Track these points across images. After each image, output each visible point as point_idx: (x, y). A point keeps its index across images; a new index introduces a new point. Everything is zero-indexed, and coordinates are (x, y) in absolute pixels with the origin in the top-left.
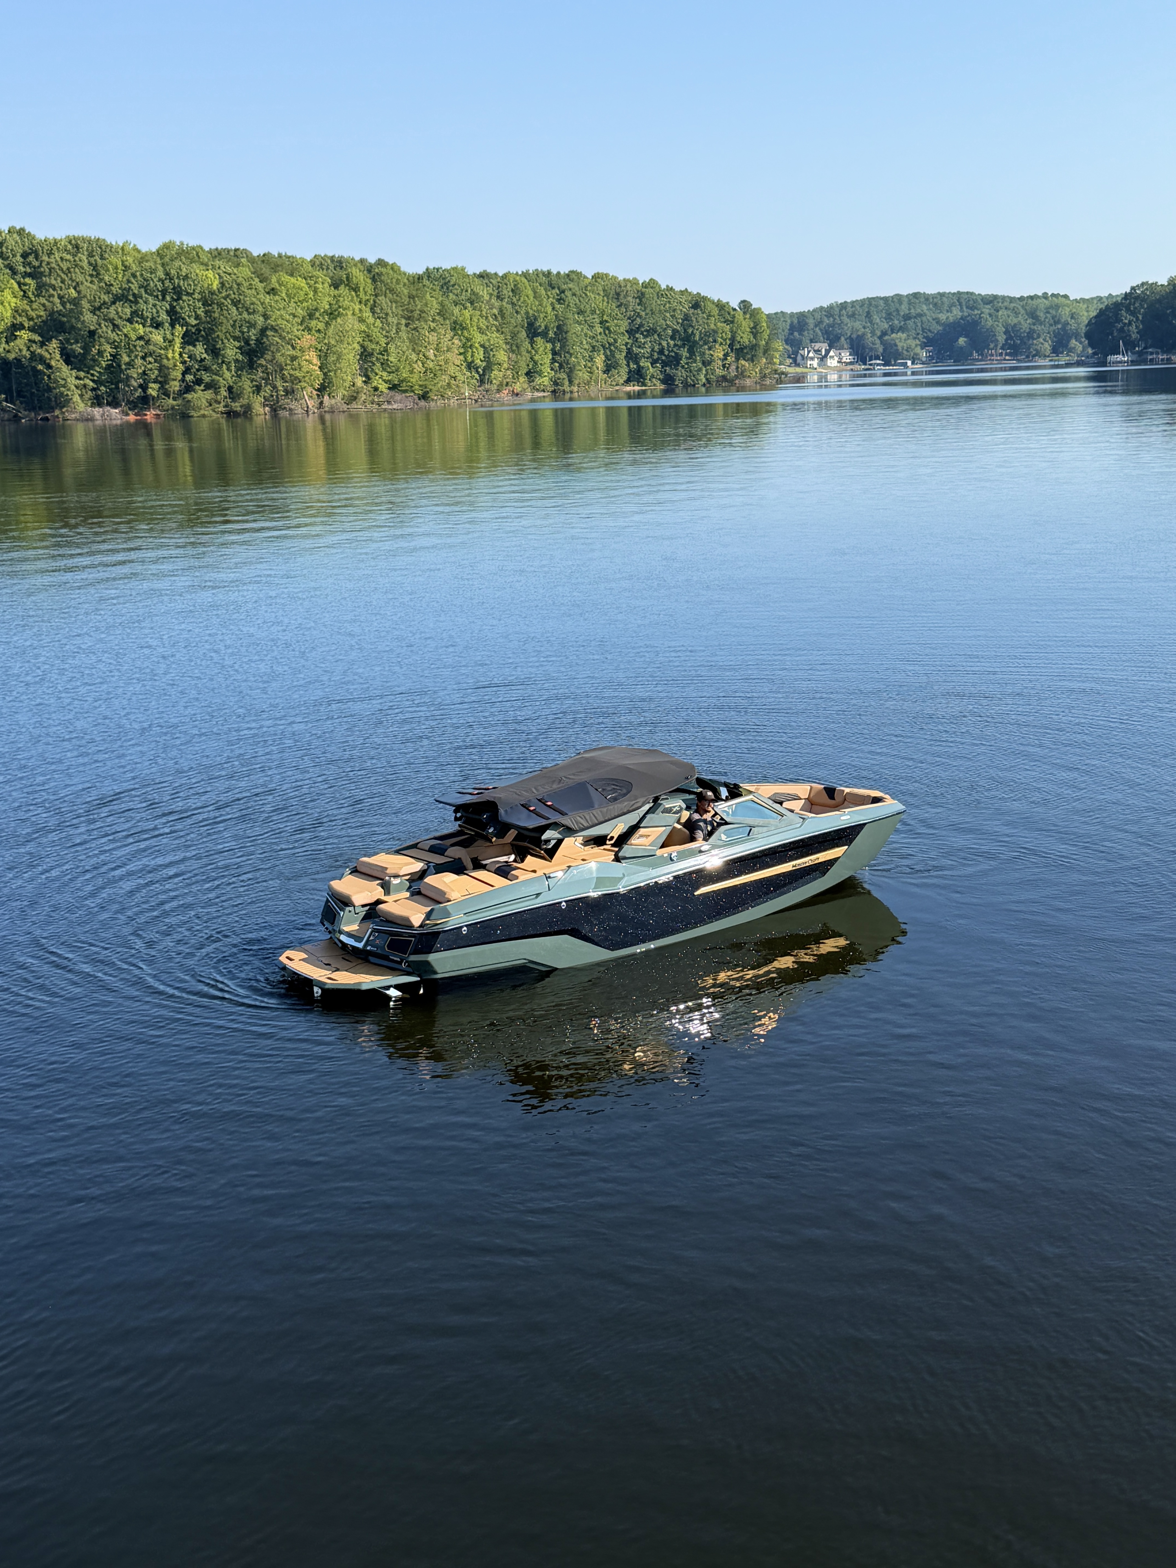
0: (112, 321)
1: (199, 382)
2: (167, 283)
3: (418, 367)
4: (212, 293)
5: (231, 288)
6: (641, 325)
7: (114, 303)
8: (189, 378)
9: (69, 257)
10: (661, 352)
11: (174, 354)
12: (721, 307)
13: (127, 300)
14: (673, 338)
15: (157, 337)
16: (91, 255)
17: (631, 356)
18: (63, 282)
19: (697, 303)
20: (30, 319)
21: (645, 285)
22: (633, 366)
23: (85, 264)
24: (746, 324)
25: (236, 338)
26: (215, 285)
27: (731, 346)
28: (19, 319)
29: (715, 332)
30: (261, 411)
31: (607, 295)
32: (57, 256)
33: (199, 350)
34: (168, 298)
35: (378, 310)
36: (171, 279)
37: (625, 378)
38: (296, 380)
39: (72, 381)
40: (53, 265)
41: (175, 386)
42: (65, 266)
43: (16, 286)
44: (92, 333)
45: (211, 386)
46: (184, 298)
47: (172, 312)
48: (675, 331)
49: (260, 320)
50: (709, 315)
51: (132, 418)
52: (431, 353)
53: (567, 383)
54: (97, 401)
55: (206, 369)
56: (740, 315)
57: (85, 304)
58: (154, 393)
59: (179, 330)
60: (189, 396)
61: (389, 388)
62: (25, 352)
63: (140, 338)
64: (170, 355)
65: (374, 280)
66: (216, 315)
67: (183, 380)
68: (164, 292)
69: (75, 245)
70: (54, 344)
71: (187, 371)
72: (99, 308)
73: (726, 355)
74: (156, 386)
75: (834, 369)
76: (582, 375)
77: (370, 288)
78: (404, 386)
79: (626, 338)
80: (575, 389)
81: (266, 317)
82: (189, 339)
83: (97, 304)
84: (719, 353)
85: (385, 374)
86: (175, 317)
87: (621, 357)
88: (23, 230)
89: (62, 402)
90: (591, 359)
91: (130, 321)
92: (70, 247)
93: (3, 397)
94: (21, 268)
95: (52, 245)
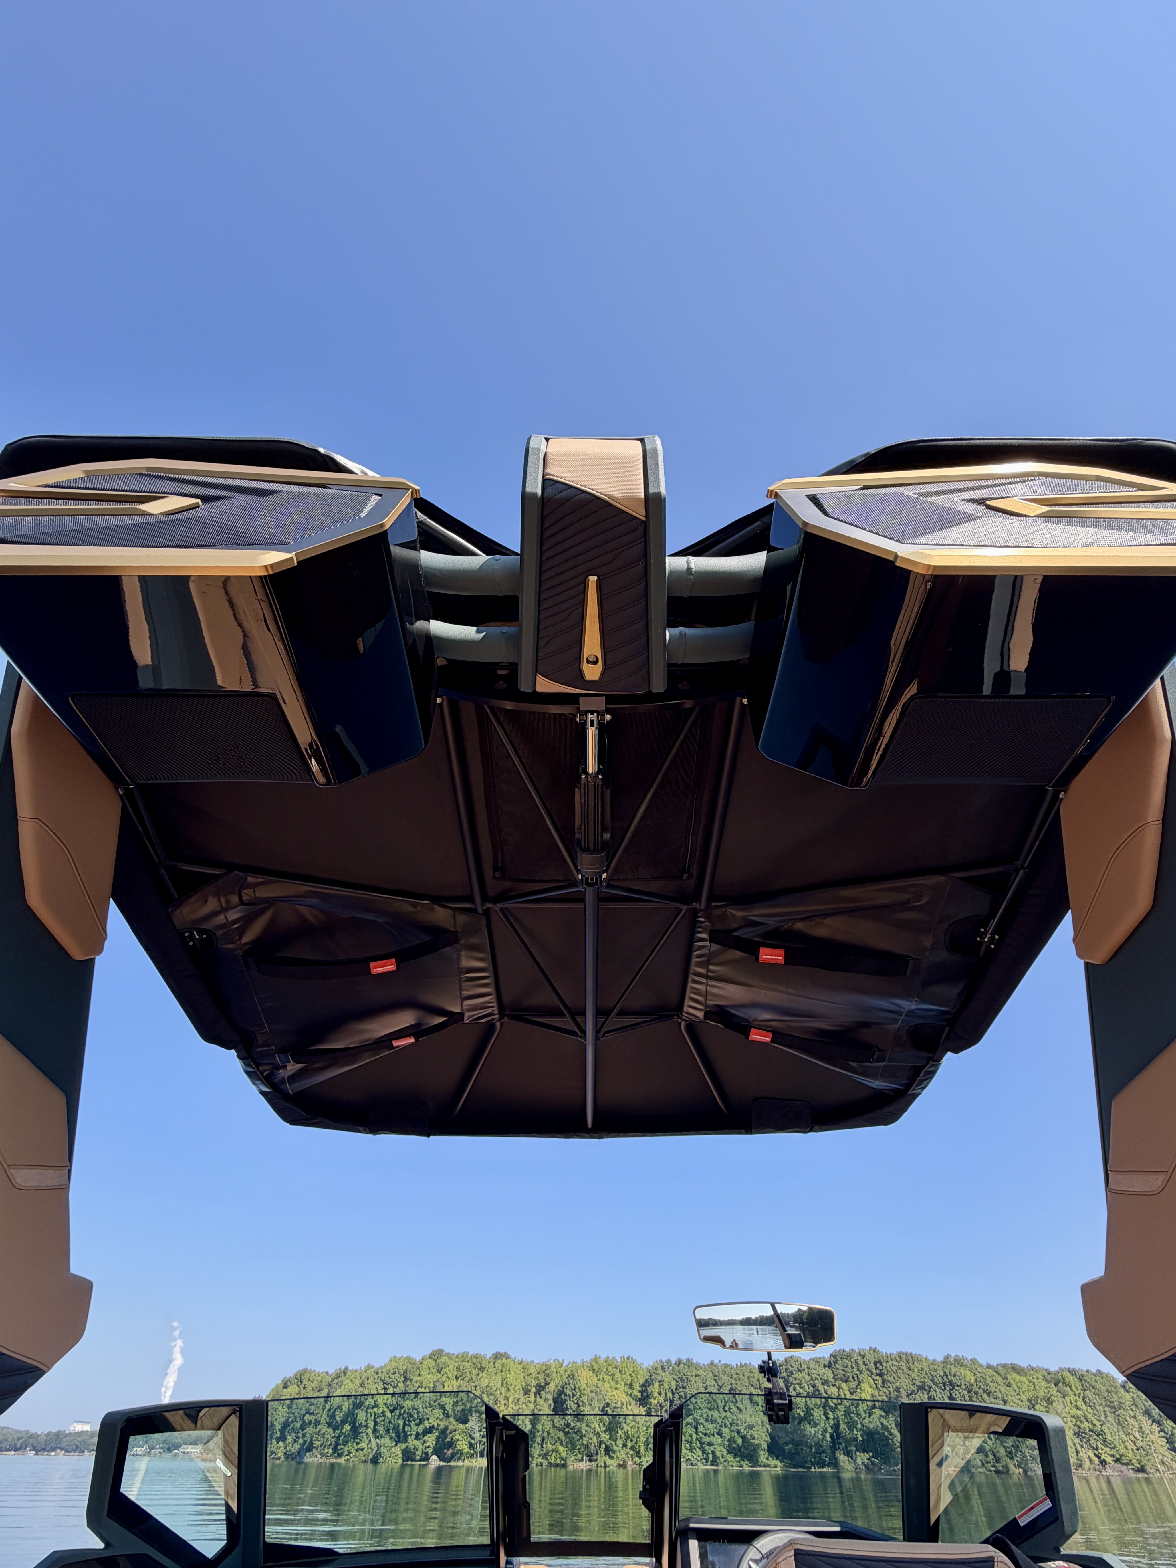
2: (945, 1379)
3: (1130, 1445)
4: (972, 1385)
5: (980, 1381)
9: (896, 1364)
13: (925, 1390)
16: (908, 1362)
18: (894, 1378)
20: (879, 1402)
23: (904, 1368)
26: (973, 1381)
28: (873, 1402)
32: (890, 1363)
34: (947, 1388)
35: (1087, 1400)
36: (947, 1376)
40: (888, 1368)
42: (894, 1369)
43: (872, 1381)
46: (956, 1388)
52: (1137, 1434)
61: (1114, 1461)
65: (1080, 1380)
69: (900, 1356)
77: (1078, 1384)
78: (1124, 1460)
83: (909, 1392)
85: (1108, 1449)
88: (876, 1348)
92: (898, 1358)
93: (871, 1454)
94: (874, 1371)
95: (889, 1357)
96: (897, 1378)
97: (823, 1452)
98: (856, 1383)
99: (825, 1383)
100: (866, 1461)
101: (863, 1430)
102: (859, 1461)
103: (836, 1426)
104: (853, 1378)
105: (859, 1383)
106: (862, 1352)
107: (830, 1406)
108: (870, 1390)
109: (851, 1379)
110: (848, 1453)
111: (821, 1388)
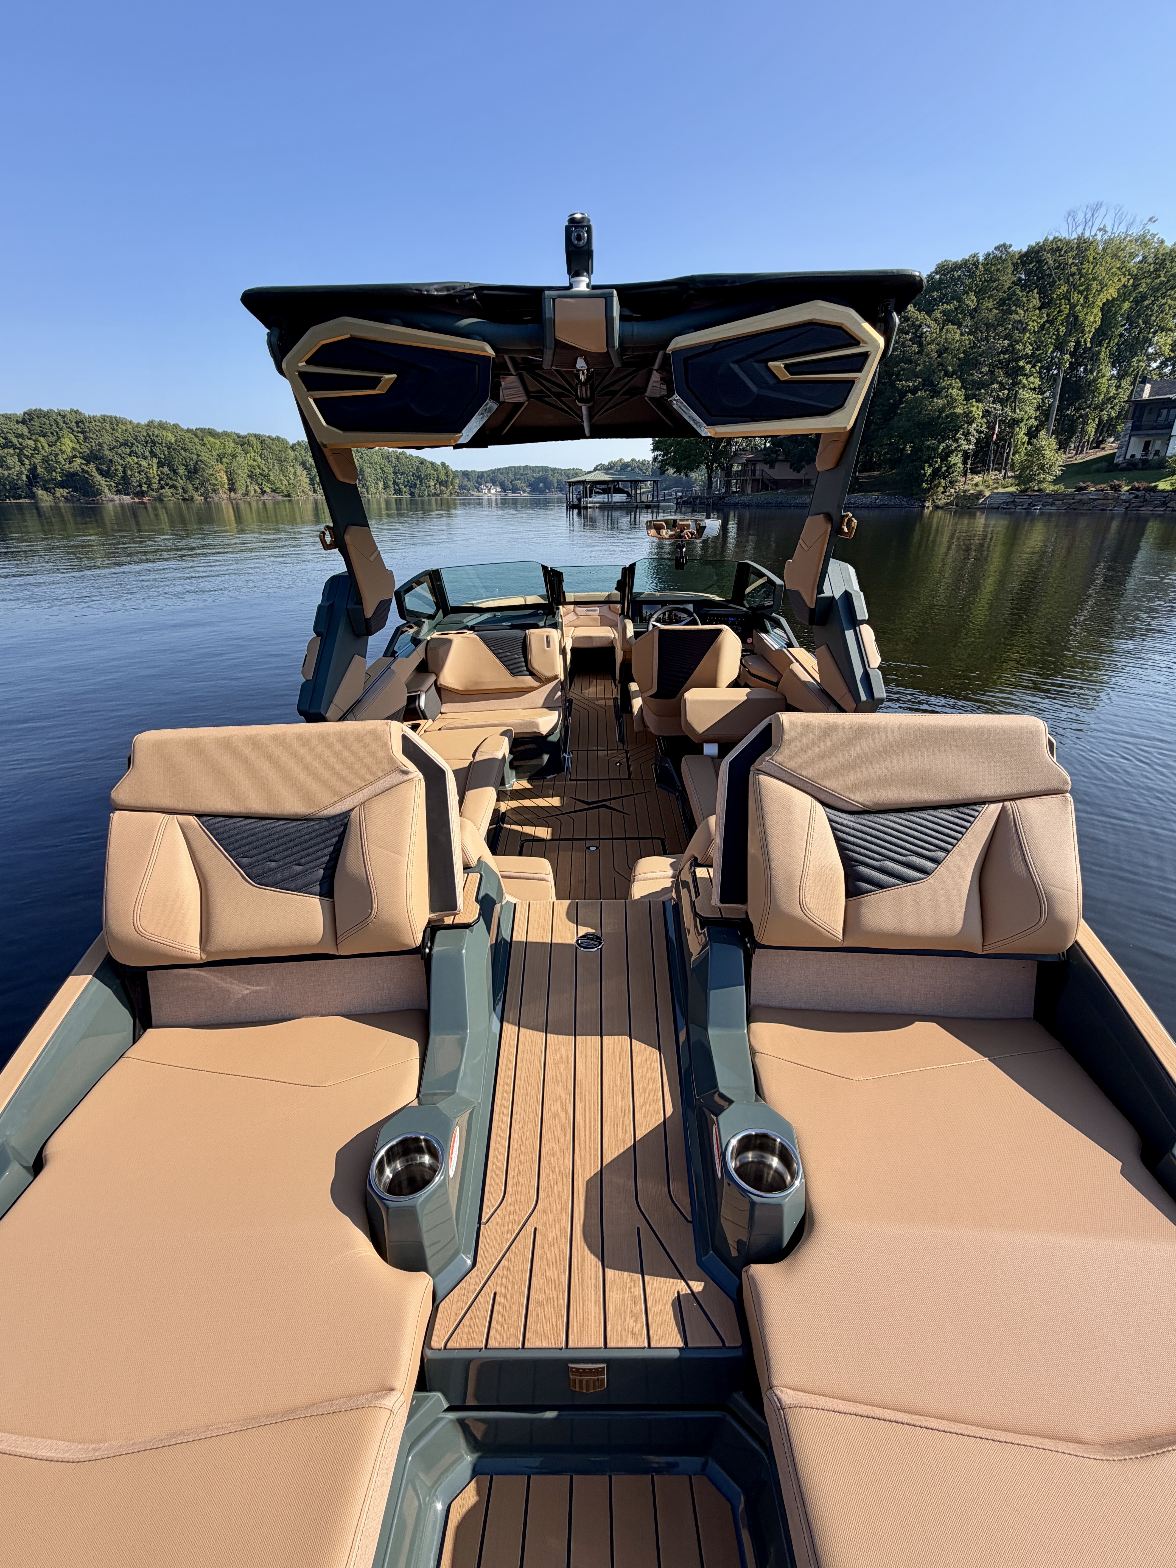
0: (120, 455)
1: (167, 485)
2: (148, 438)
3: (285, 482)
4: (172, 444)
5: (180, 441)
6: (399, 470)
7: (120, 446)
8: (162, 482)
9: (100, 424)
10: (408, 482)
11: (154, 471)
12: (432, 464)
13: (128, 446)
14: (413, 476)
15: (144, 463)
16: (111, 424)
17: (395, 483)
18: (97, 436)
19: (422, 462)
20: (80, 453)
21: (400, 454)
22: (397, 487)
23: (108, 428)
24: (443, 472)
25: (183, 465)
26: (173, 441)
27: (437, 480)
28: (74, 453)
29: (430, 474)
30: (199, 499)
31: (383, 457)
32: (94, 424)
33: (166, 469)
34: (149, 445)
35: (263, 456)
36: (149, 437)
37: (393, 492)
38: (214, 485)
39: (103, 483)
40: (91, 428)
41: (155, 486)
42: (97, 428)
43: (73, 437)
44: (111, 461)
45: (173, 487)
46: (157, 445)
47: (151, 452)
48: (413, 473)
49: (195, 457)
50: (427, 467)
51: (137, 500)
52: (291, 477)
53: (366, 493)
54: (118, 492)
55: (171, 479)
56: (440, 468)
57: (106, 447)
58: (145, 489)
59: (155, 460)
60: (161, 491)
61: (271, 491)
62: (79, 468)
63: (137, 463)
64: (151, 471)
66: (172, 454)
67: (159, 483)
68: (146, 442)
69: (104, 419)
70: (92, 465)
71: (161, 479)
72: (114, 448)
73: (435, 484)
74: (146, 486)
75: (494, 494)
76: (373, 490)
78: (278, 491)
79: (392, 475)
80: (370, 496)
81: (199, 456)
82: (160, 464)
83: (112, 447)
84: (432, 483)
85: (269, 485)
86: (153, 454)
87: (391, 484)
88: (77, 410)
89: (99, 493)
90: (377, 483)
91: (130, 455)
92: (101, 420)
93: (71, 489)
94: (76, 429)
95: (92, 419)
96: (99, 436)
97: (18, 488)
98: (55, 438)
99: (18, 436)
100: (65, 494)
101: (63, 473)
102: (58, 494)
103: (33, 470)
104: (52, 433)
105: (59, 438)
106: (62, 413)
107: (25, 455)
108: (71, 444)
109: (49, 434)
110: (46, 489)
111: (15, 440)
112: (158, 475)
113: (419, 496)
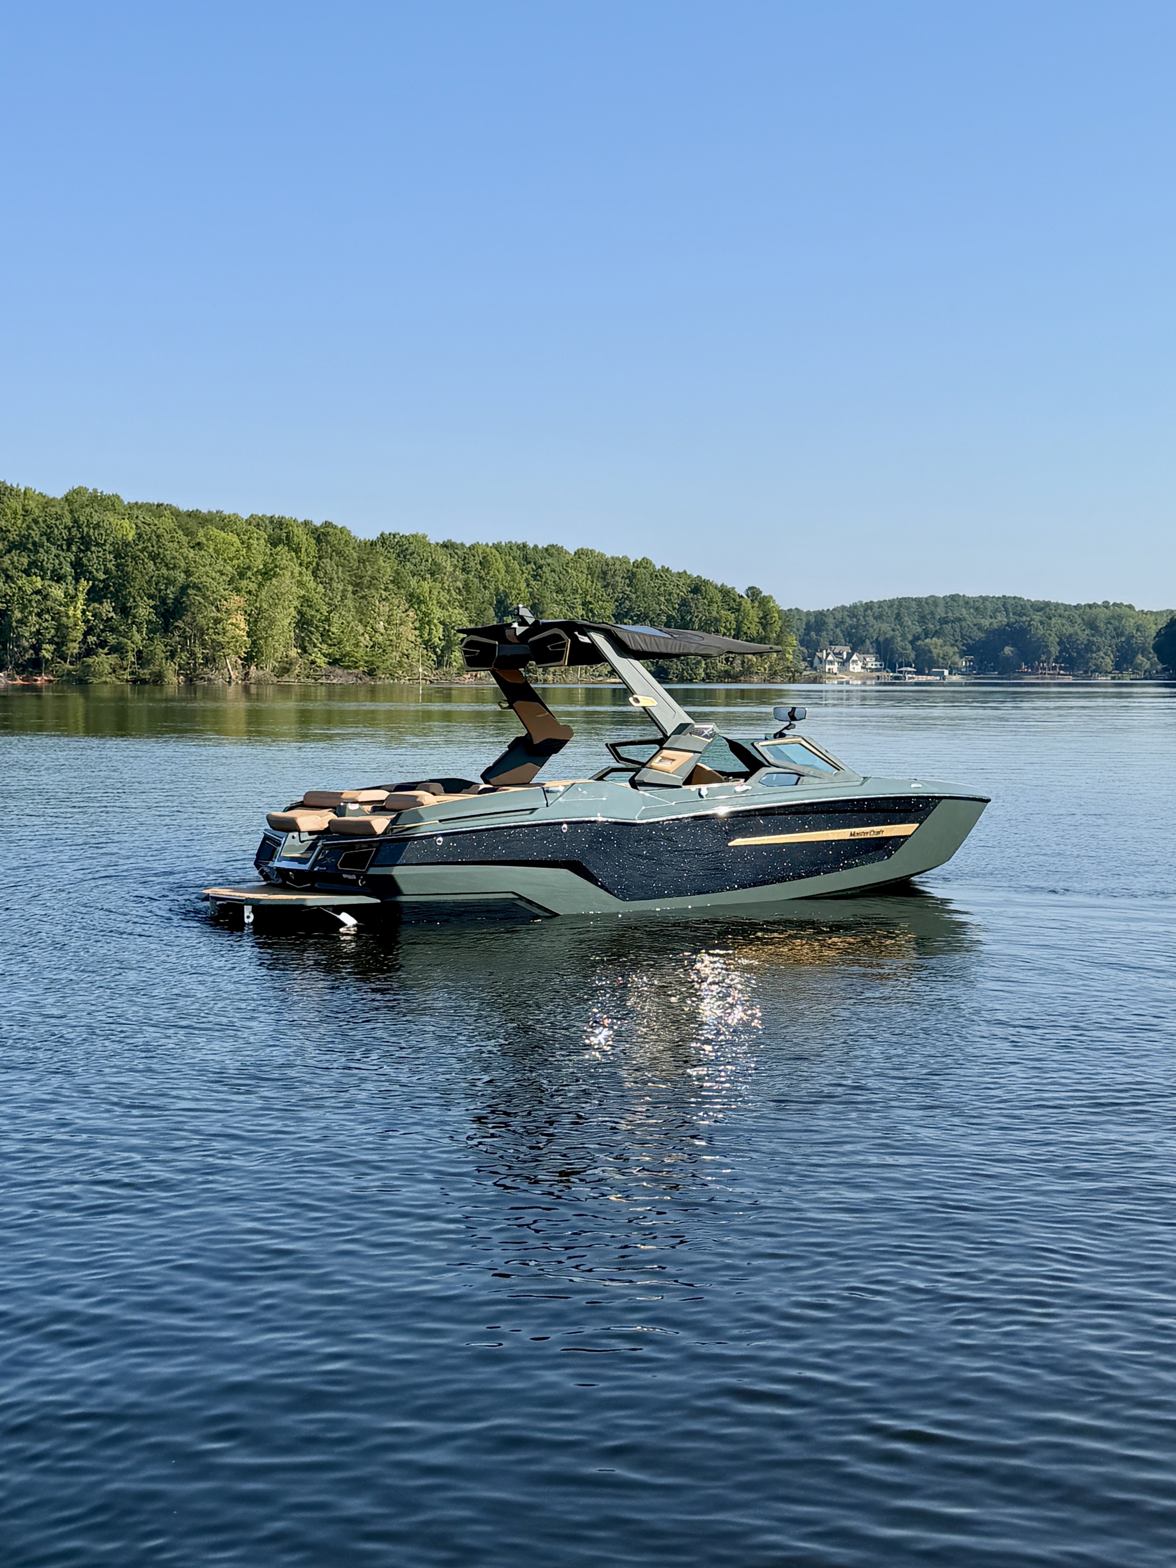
0: (5, 571)
1: (103, 644)
2: (74, 532)
3: (365, 641)
4: (127, 544)
5: (149, 540)
6: (631, 609)
7: (9, 551)
8: (91, 639)
11: (76, 611)
12: (726, 593)
13: (25, 549)
15: (57, 592)
19: (698, 587)
21: (637, 565)
24: (754, 614)
25: (151, 597)
26: (131, 536)
29: (717, 620)
30: (173, 680)
31: (591, 573)
33: (107, 608)
34: (74, 548)
35: (321, 574)
36: (79, 527)
38: (218, 646)
41: (74, 648)
45: (118, 649)
46: (93, 548)
47: (77, 565)
48: (670, 618)
49: (181, 577)
50: (711, 602)
51: (19, 682)
52: (381, 626)
55: (113, 630)
56: (747, 604)
58: (48, 656)
59: (84, 585)
60: (89, 660)
61: (329, 663)
63: (38, 592)
64: (71, 613)
65: (318, 540)
66: (130, 569)
67: (84, 641)
68: (70, 542)
71: (89, 631)
74: (51, 647)
75: (857, 675)
77: (313, 549)
78: (347, 661)
81: (188, 573)
82: (94, 595)
85: (324, 646)
86: (80, 570)
91: (27, 573)
112: (87, 621)
113: (682, 680)
